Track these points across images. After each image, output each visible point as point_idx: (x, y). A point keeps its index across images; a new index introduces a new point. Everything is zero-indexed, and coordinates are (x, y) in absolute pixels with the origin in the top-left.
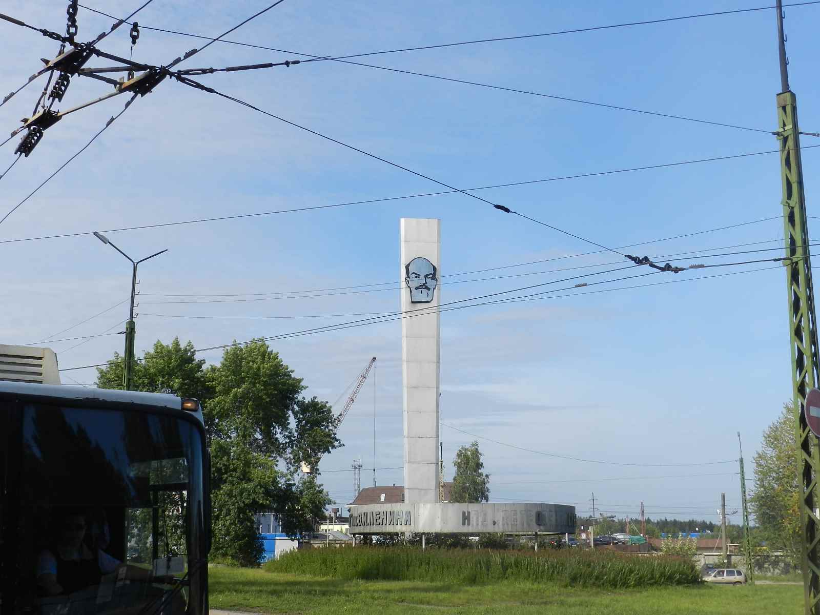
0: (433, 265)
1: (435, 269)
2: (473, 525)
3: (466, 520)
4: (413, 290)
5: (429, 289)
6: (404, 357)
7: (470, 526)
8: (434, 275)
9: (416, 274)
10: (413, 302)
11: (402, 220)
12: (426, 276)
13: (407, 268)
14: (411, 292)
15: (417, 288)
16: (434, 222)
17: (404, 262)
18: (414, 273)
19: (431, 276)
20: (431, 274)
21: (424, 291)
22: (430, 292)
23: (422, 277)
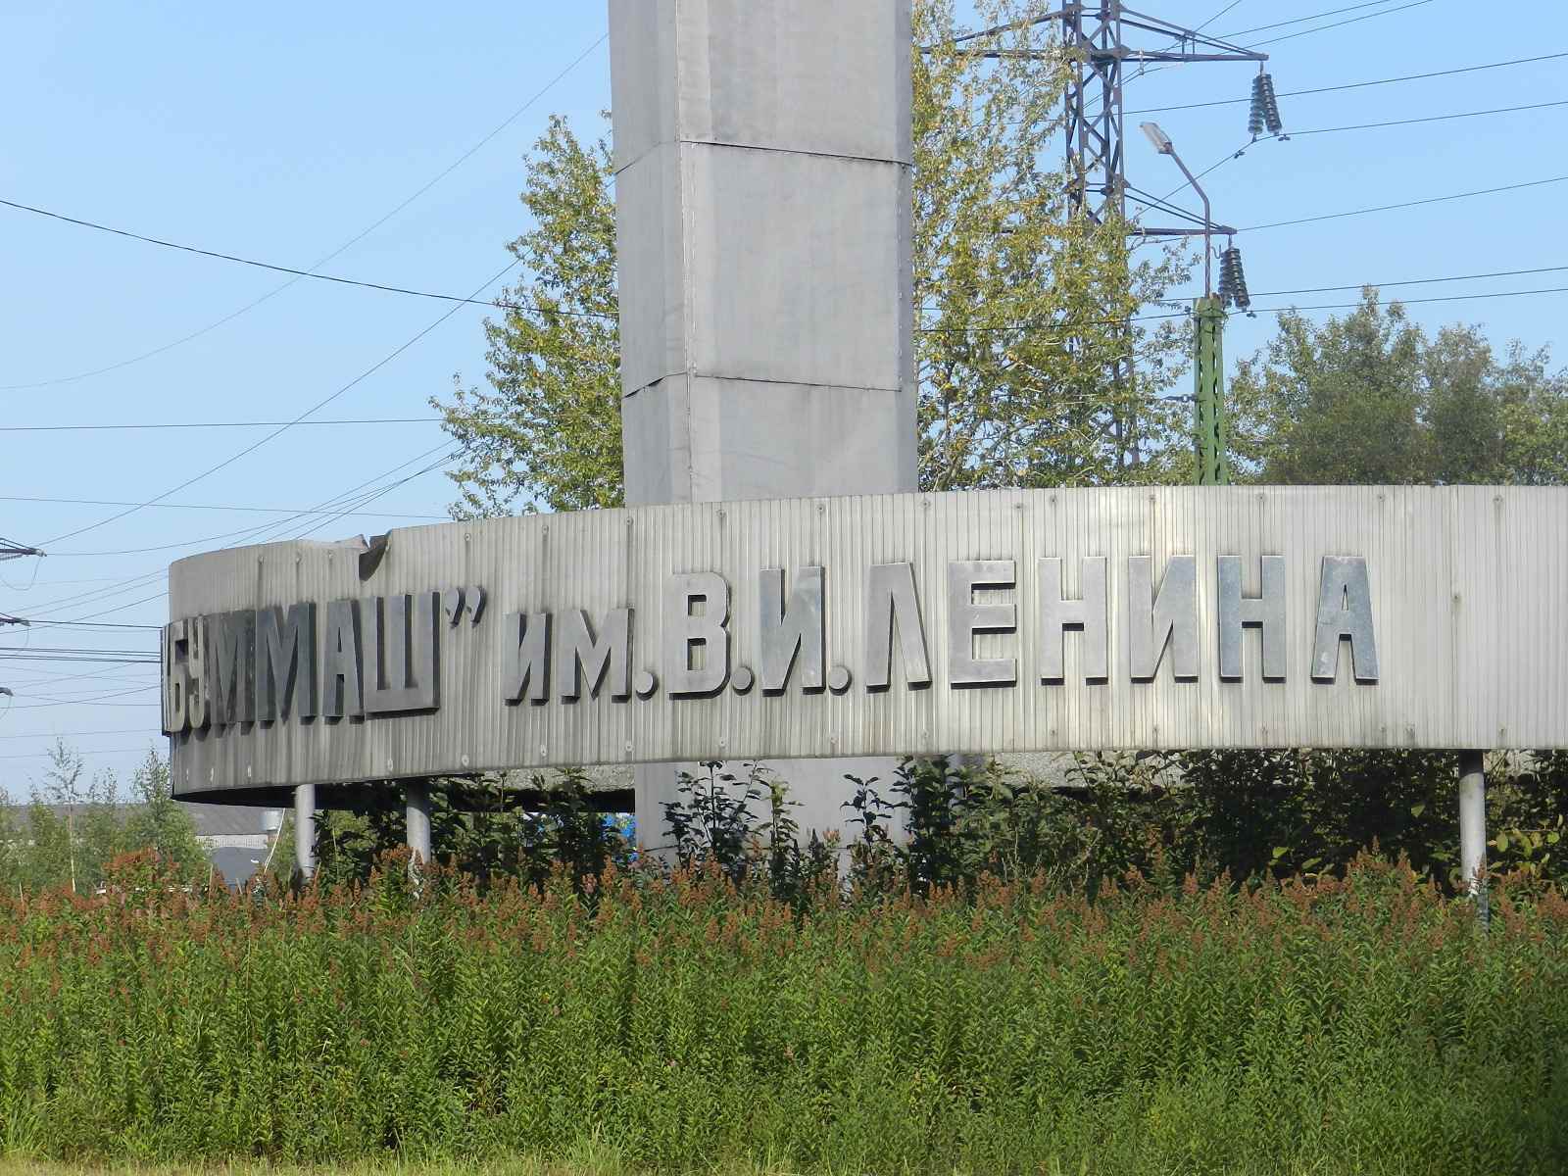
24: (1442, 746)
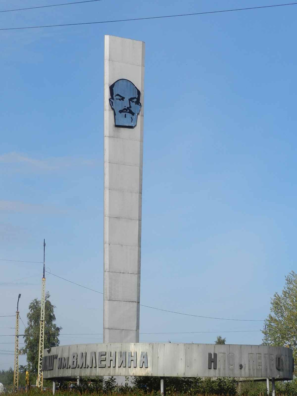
0: (138, 90)
1: (139, 93)
2: (219, 370)
3: (213, 363)
4: (117, 112)
5: (133, 114)
6: (107, 184)
7: (217, 370)
8: (138, 99)
9: (121, 96)
10: (117, 126)
11: (107, 38)
12: (131, 100)
13: (111, 88)
14: (115, 114)
15: (121, 112)
16: (139, 45)
17: (107, 82)
18: (118, 95)
19: (135, 100)
20: (135, 98)
21: (129, 115)
22: (134, 117)
23: (127, 100)
24: (156, 376)
